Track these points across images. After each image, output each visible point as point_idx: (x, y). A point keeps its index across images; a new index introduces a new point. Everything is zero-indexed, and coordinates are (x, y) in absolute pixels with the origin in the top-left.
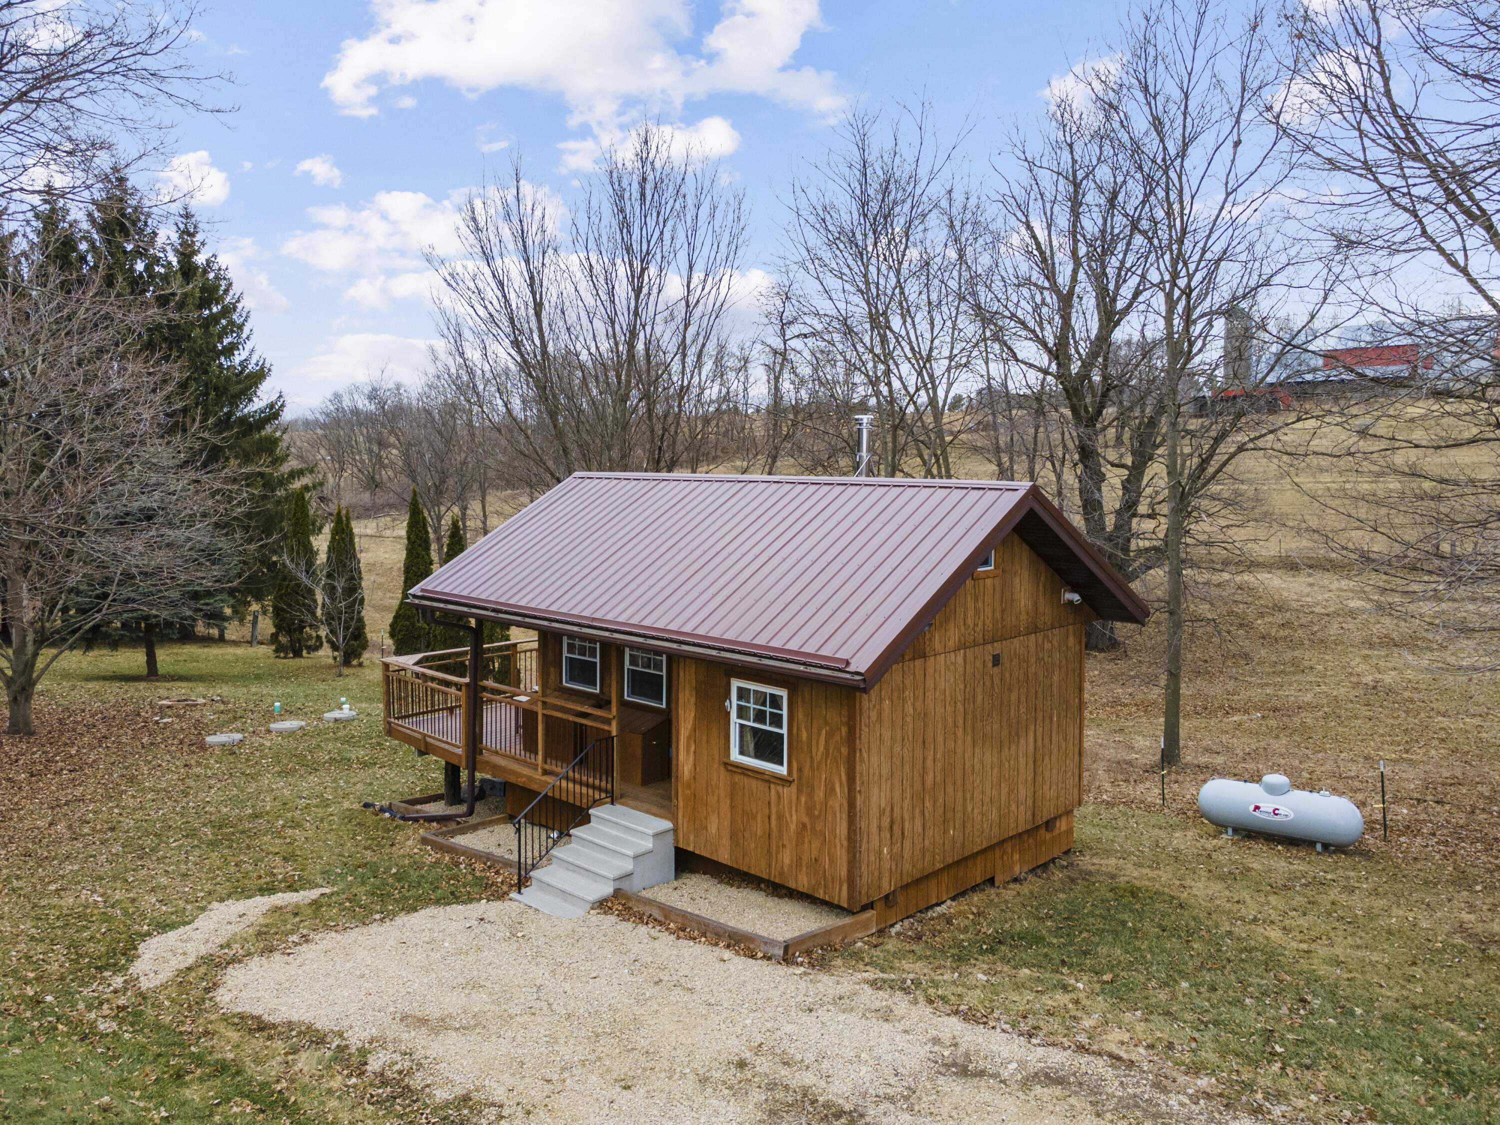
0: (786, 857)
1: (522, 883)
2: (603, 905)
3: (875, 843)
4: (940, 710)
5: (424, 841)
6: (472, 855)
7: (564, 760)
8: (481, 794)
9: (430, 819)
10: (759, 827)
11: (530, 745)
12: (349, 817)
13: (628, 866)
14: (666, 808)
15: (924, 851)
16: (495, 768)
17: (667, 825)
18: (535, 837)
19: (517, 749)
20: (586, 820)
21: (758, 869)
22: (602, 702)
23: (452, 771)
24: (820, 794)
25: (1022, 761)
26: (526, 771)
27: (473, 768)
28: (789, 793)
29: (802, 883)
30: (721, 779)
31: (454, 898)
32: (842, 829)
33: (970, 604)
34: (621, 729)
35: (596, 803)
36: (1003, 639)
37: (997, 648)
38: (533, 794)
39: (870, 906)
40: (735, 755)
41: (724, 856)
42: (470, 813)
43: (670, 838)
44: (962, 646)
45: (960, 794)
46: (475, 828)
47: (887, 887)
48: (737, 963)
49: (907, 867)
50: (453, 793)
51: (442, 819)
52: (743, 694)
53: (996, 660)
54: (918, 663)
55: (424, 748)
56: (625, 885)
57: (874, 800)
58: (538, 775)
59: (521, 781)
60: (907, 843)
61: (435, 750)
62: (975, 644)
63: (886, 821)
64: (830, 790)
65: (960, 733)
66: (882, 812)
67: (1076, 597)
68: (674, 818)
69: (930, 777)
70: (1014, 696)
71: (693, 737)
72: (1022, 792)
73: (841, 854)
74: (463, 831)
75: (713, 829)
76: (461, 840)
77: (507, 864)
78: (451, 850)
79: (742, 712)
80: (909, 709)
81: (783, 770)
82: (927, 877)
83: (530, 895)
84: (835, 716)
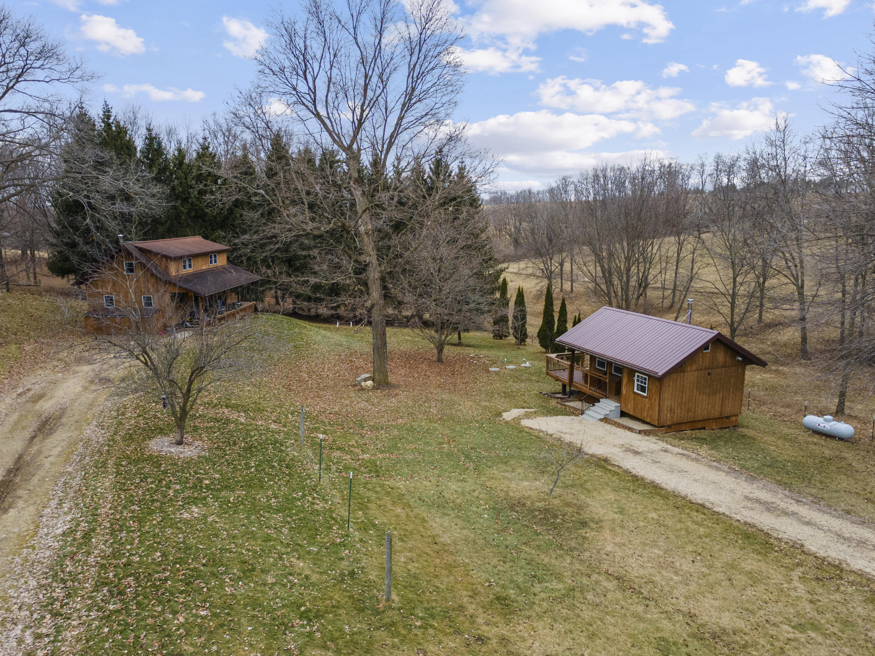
0: (645, 414)
1: (582, 414)
2: (601, 420)
3: (666, 413)
4: (688, 385)
5: (558, 403)
6: (569, 407)
7: (595, 387)
8: (572, 393)
9: (558, 398)
10: (640, 407)
11: (586, 382)
12: (536, 395)
13: (608, 413)
14: (619, 401)
15: (681, 417)
16: (576, 387)
17: (619, 405)
18: (586, 405)
19: (583, 383)
20: (599, 402)
21: (638, 416)
22: (605, 373)
23: (564, 386)
24: (653, 401)
25: (717, 400)
26: (585, 388)
27: (570, 386)
28: (647, 400)
29: (648, 420)
30: (632, 396)
31: (566, 415)
32: (657, 409)
33: (701, 360)
34: (609, 381)
35: (602, 398)
36: (712, 369)
37: (710, 371)
38: (586, 394)
39: (663, 427)
40: (635, 390)
41: (631, 413)
42: (569, 397)
43: (619, 408)
44: (697, 370)
45: (694, 406)
46: (570, 401)
47: (668, 423)
48: (628, 433)
49: (675, 420)
50: (564, 392)
51: (561, 398)
52: (638, 376)
53: (709, 374)
54: (682, 373)
55: (557, 379)
56: (607, 417)
57: (666, 403)
58: (587, 390)
59: (583, 391)
60: (675, 415)
61: (560, 381)
62: (702, 370)
63: (669, 408)
64: (655, 400)
65: (695, 391)
66: (668, 406)
67: (740, 359)
68: (621, 403)
69: (684, 401)
70: (715, 383)
71: (626, 385)
72: (717, 408)
73: (657, 415)
74: (567, 402)
75: (629, 407)
76: (567, 403)
77: (579, 410)
78: (565, 405)
79: (638, 381)
80: (678, 384)
81: (646, 395)
82: (682, 423)
83: (584, 416)
84: (657, 384)
